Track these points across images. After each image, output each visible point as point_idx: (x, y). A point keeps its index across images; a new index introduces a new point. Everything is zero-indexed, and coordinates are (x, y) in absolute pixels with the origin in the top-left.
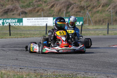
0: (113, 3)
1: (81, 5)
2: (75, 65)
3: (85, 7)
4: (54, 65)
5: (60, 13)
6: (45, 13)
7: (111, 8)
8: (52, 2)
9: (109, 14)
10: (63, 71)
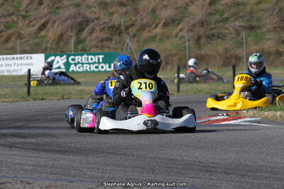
0: (189, 16)
1: (111, 24)
2: (99, 169)
3: (123, 28)
4: (49, 170)
5: (61, 43)
6: (25, 44)
7: (185, 30)
8: (41, 18)
9: (180, 42)
10: (71, 184)
